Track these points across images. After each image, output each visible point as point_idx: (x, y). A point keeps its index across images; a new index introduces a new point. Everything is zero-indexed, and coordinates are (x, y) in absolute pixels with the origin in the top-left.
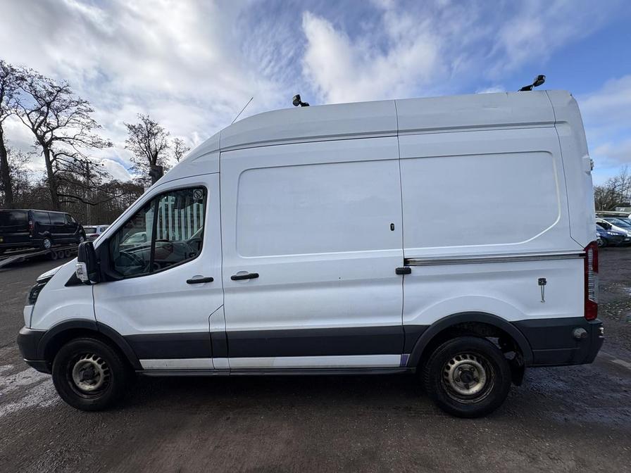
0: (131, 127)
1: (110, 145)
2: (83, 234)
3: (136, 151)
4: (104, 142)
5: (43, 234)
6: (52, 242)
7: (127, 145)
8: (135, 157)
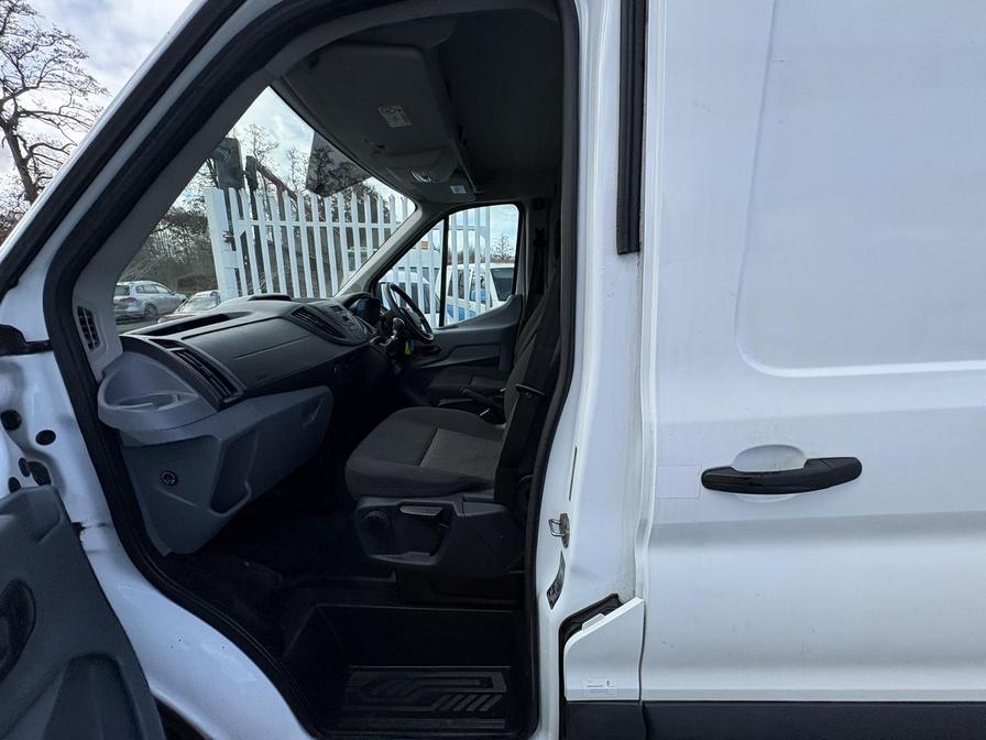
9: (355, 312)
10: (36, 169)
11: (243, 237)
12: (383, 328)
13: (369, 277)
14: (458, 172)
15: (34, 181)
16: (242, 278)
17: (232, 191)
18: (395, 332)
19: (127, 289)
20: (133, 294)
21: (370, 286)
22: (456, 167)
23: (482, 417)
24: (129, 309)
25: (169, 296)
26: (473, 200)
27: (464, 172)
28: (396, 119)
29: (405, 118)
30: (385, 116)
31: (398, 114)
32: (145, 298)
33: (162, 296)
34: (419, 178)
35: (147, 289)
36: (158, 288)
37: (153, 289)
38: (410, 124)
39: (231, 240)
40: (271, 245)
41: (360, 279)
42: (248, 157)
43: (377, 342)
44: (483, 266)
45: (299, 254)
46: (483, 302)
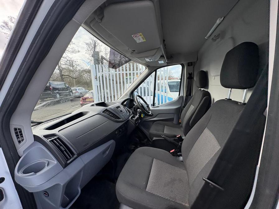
0: (87, 44)
1: (79, 51)
2: (71, 91)
3: (89, 55)
4: (76, 50)
5: (56, 92)
6: (60, 95)
7: (86, 52)
8: (90, 57)
9: (125, 106)
10: (60, 63)
11: (99, 77)
12: (134, 110)
13: (130, 92)
14: (162, 56)
15: (60, 65)
16: (99, 88)
17: (97, 65)
18: (138, 114)
19: (76, 89)
20: (78, 91)
21: (131, 94)
22: (161, 54)
23: (171, 153)
24: (77, 94)
25: (85, 91)
26: (166, 64)
27: (164, 57)
28: (139, 39)
29: (143, 39)
30: (135, 38)
31: (140, 37)
32: (80, 91)
33: (83, 91)
34: (148, 60)
35: (80, 89)
36: (83, 89)
37: (82, 89)
38: (145, 40)
39: (96, 78)
40: (106, 78)
41: (128, 92)
42: (101, 56)
43: (132, 118)
44: (166, 81)
45: (113, 80)
46: (166, 92)
